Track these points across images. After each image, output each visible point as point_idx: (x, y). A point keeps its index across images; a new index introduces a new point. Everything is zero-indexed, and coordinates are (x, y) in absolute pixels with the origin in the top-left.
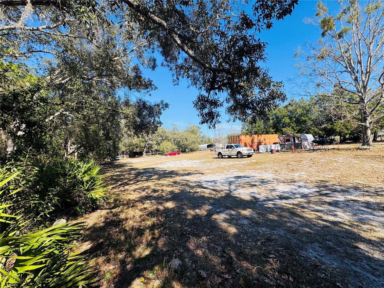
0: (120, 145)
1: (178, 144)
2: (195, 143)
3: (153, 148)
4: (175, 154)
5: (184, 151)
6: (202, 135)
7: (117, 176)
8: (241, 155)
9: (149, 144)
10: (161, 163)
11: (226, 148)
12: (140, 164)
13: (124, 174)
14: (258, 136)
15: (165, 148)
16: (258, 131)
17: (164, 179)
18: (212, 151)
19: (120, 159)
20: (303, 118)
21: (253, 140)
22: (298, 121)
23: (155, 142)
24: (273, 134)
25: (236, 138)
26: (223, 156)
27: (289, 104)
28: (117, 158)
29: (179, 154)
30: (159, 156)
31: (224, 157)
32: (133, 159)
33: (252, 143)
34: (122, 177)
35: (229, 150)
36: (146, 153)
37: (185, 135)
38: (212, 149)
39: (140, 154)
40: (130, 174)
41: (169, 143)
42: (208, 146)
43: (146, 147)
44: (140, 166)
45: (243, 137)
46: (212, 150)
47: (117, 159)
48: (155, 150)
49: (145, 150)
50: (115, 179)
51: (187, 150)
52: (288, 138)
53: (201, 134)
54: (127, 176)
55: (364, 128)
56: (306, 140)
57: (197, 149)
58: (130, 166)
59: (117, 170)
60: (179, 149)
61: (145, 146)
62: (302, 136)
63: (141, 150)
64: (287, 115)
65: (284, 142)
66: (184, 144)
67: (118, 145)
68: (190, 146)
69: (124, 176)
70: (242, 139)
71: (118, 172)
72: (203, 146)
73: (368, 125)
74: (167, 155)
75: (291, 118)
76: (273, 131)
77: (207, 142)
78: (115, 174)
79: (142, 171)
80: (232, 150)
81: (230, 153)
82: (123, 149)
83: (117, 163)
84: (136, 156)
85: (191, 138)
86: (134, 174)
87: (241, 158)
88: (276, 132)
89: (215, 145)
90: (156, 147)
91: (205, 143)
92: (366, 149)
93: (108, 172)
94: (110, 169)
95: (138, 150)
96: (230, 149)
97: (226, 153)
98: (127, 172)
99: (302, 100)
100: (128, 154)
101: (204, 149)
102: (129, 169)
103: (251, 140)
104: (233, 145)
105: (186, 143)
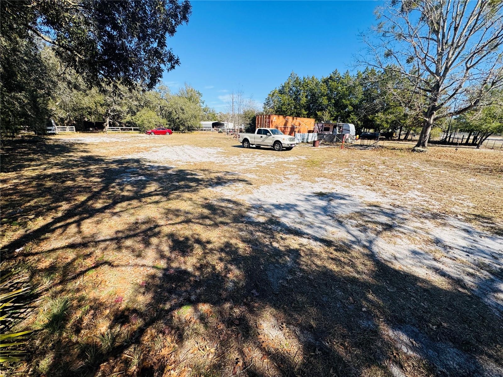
0: (52, 106)
1: (168, 116)
2: (195, 117)
3: (122, 119)
4: (164, 133)
5: (177, 129)
6: (204, 106)
7: (55, 177)
8: (280, 147)
9: (115, 110)
10: (147, 149)
11: (258, 133)
12: (104, 148)
13: (72, 174)
14: (293, 119)
15: (146, 122)
16: (287, 111)
17: (177, 193)
18: (220, 134)
19: (57, 132)
20: (344, 101)
21: (286, 124)
22: (339, 106)
23: (125, 108)
24: (304, 117)
25: (266, 118)
26: (250, 144)
27: (331, 77)
28: (50, 130)
29: (171, 133)
30: (136, 133)
31: (251, 146)
32: (85, 135)
33: (285, 128)
34: (69, 183)
35: (261, 137)
36: (110, 125)
37: (181, 103)
38: (220, 129)
39: (98, 127)
40: (87, 174)
41: (153, 114)
42: (214, 125)
43: (109, 114)
44: (104, 151)
45: (275, 118)
46: (220, 132)
47: (50, 132)
48: (127, 122)
49: (108, 120)
50: (49, 190)
51: (182, 128)
52: (327, 126)
53: (202, 104)
54: (80, 181)
55: (426, 124)
56: (348, 131)
57: (199, 128)
58: (82, 151)
59: (53, 160)
60: (170, 125)
61: (107, 113)
62: (345, 125)
63: (98, 118)
64: (325, 94)
65: (322, 130)
66: (178, 118)
67: (47, 104)
68: (189, 123)
69: (73, 180)
70: (273, 120)
71: (57, 164)
72: (208, 124)
73: (431, 121)
74: (150, 133)
75: (329, 99)
76: (305, 113)
77: (210, 118)
78: (49, 172)
79: (114, 166)
80: (266, 138)
81: (263, 141)
82: (62, 114)
83: (52, 140)
84: (91, 129)
85: (190, 109)
86: (100, 176)
87: (279, 150)
88: (308, 116)
89: (223, 125)
90: (128, 118)
91: (208, 119)
92: (422, 151)
93: (29, 166)
94: (36, 157)
95: (93, 119)
96: (264, 136)
97: (256, 140)
98: (77, 166)
99: (347, 74)
100: (74, 125)
101: (207, 128)
102: (82, 157)
103: (284, 123)
104: (268, 129)
105: (181, 116)
